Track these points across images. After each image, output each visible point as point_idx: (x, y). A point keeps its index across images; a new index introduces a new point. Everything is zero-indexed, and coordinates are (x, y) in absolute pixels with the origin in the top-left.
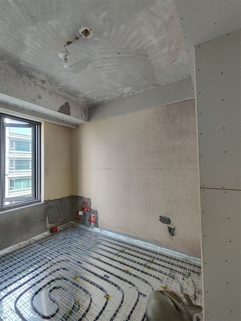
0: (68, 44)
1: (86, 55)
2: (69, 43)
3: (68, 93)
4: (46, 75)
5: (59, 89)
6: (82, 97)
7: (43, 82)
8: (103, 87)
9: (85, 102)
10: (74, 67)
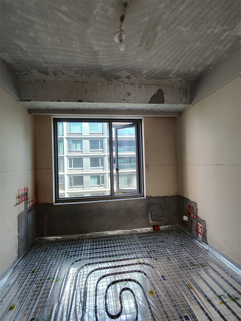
0: (122, 21)
1: (147, 19)
2: (122, 19)
3: (157, 78)
4: (126, 69)
5: (145, 78)
6: (174, 76)
7: (128, 77)
8: (194, 48)
9: (182, 80)
10: (144, 44)
